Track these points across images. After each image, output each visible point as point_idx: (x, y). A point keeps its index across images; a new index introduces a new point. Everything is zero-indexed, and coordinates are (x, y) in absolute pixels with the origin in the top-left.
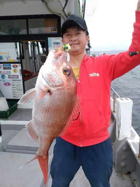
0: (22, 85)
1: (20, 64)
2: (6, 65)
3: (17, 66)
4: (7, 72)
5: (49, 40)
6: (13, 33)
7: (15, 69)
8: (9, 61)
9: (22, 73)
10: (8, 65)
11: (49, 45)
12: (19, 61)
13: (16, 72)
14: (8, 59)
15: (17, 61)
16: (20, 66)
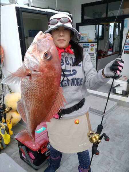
0: (95, 62)
1: (97, 44)
2: (85, 44)
3: (94, 45)
4: (86, 50)
5: (125, 21)
6: (97, 17)
7: (92, 48)
8: (88, 41)
9: (97, 51)
10: (87, 44)
11: (125, 25)
12: (96, 41)
13: (92, 50)
14: (87, 39)
15: (94, 41)
16: (97, 45)
